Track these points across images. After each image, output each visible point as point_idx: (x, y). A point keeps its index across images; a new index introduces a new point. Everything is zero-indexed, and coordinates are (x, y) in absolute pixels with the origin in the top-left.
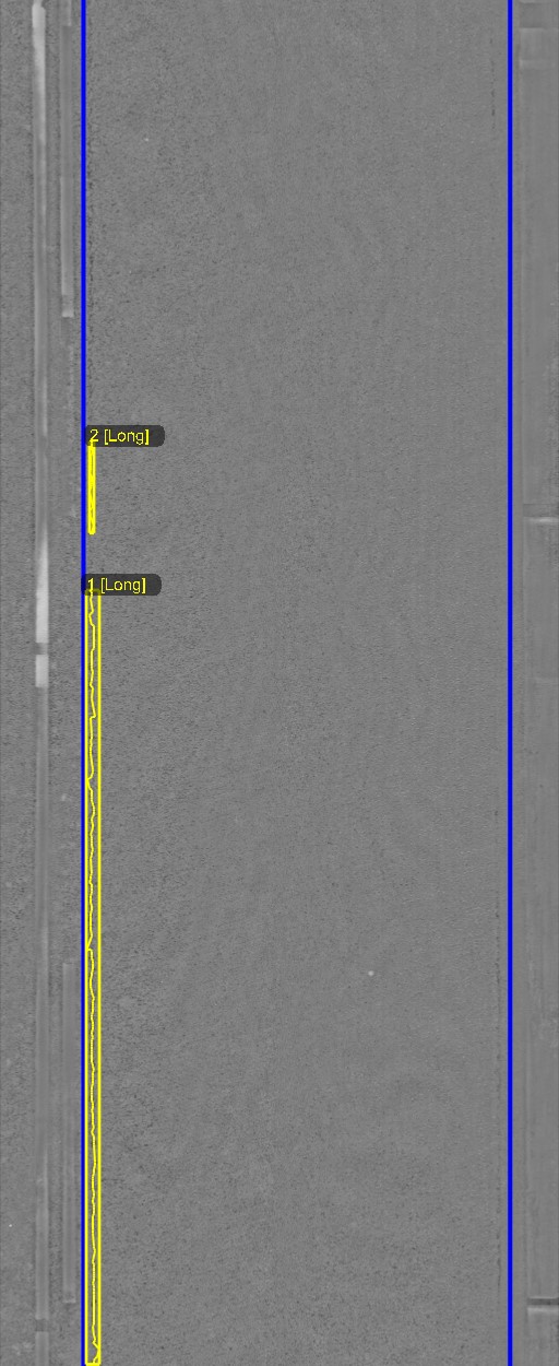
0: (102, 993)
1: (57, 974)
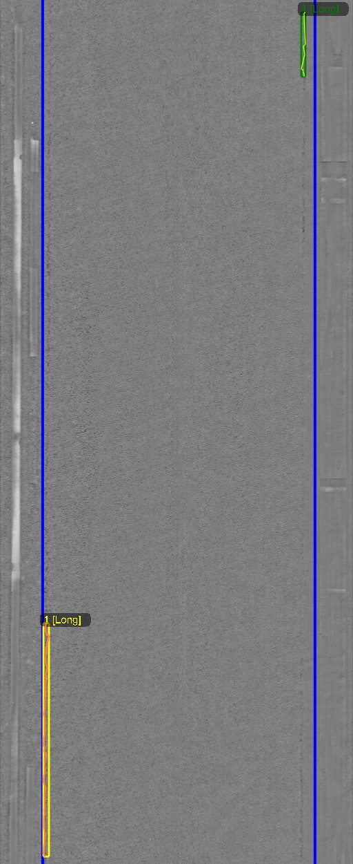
0: (51, 785)
1: (22, 773)
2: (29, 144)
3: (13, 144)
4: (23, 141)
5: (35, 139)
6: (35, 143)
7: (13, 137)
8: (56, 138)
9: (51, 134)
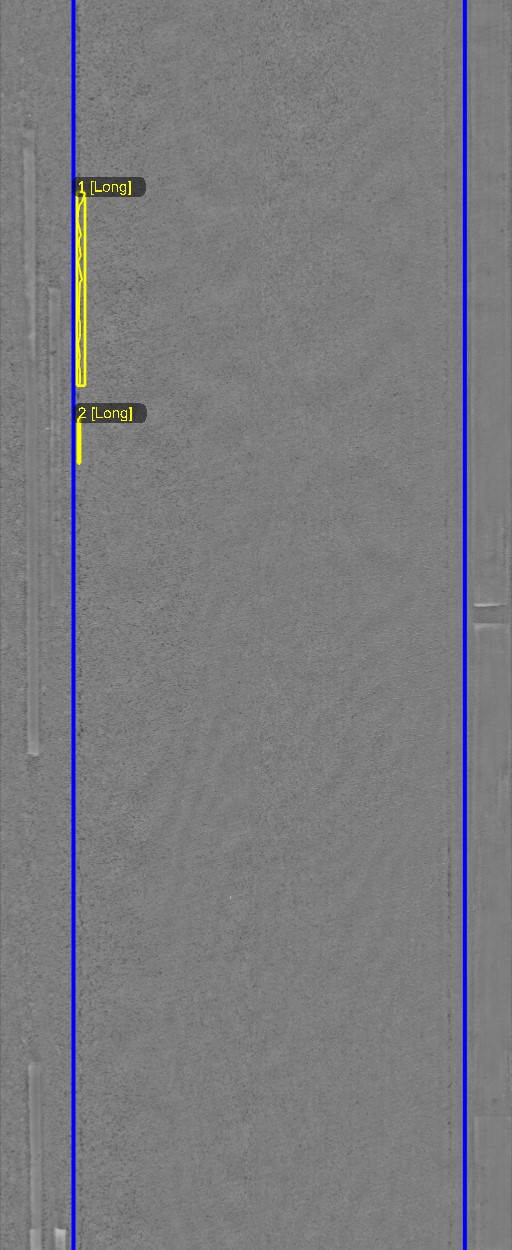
2: (52, 1236)
3: (28, 1236)
4: (44, 1230)
5: (61, 1228)
6: (61, 1234)
7: (29, 1225)
8: (91, 1225)
9: (84, 1220)
